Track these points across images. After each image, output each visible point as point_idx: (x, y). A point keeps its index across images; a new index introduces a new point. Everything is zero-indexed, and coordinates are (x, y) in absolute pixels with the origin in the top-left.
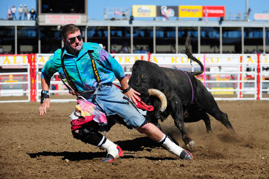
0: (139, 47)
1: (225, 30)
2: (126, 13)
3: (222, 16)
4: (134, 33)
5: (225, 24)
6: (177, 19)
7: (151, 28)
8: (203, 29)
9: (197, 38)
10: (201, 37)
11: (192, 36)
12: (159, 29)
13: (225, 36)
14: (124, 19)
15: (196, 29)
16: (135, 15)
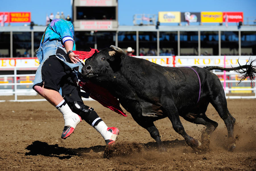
0: (165, 50)
1: (244, 34)
2: (153, 19)
3: (240, 21)
4: (160, 37)
5: (243, 29)
6: (200, 25)
7: (176, 33)
8: (223, 33)
9: (218, 41)
10: (222, 40)
11: (213, 40)
12: (183, 33)
13: (243, 39)
14: (151, 25)
15: (217, 33)
16: (161, 20)
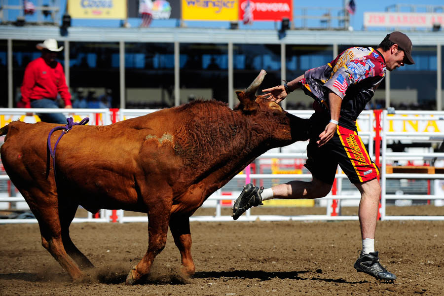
0: (85, 91)
1: (295, 51)
2: (52, 8)
3: (285, 18)
4: (72, 57)
5: (293, 38)
6: (178, 26)
7: (115, 46)
8: (240, 49)
9: (227, 70)
10: (235, 68)
11: (214, 66)
12: (133, 48)
13: (293, 66)
14: (46, 24)
15: (223, 48)
16: (76, 12)
